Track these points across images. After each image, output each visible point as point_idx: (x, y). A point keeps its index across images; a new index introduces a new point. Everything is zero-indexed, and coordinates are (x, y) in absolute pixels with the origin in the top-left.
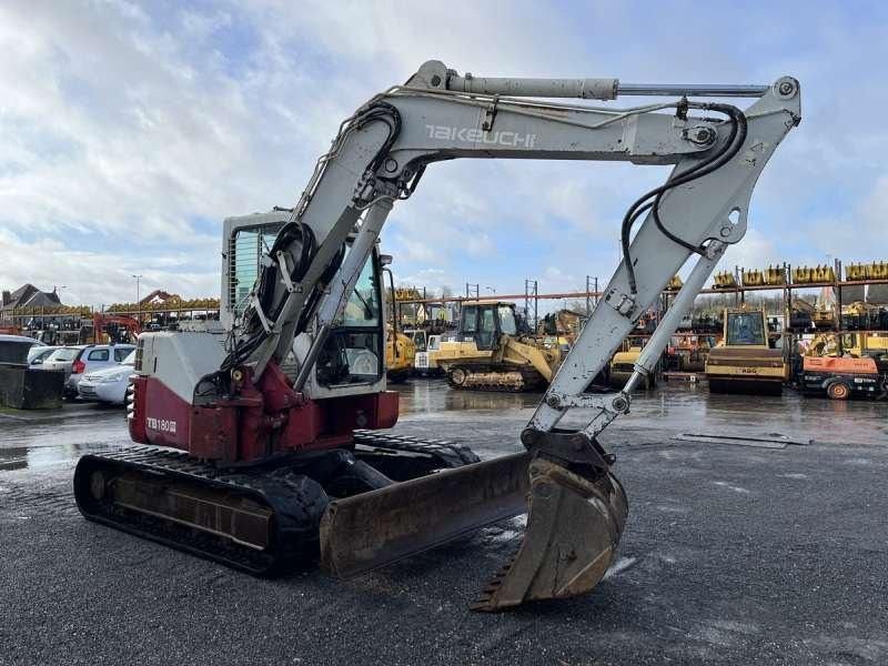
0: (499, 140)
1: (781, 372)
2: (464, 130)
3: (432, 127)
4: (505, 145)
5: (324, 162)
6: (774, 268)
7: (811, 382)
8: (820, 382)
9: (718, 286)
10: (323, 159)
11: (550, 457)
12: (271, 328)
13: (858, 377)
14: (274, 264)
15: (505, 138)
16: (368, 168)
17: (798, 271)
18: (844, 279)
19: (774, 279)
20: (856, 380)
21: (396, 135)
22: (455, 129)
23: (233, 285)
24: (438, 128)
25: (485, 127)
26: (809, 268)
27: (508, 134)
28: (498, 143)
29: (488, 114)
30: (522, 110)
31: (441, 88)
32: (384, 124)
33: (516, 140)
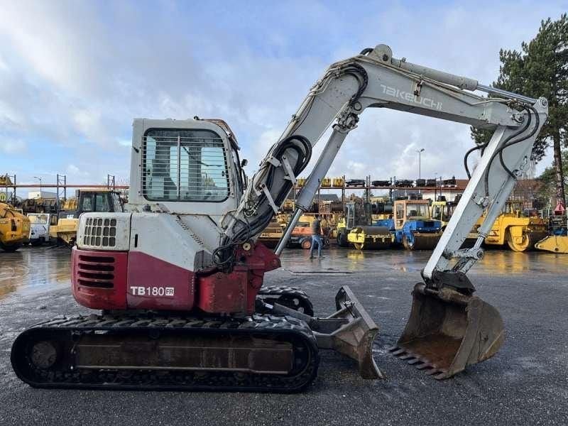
0: (423, 102)
1: (281, 235)
2: (404, 92)
3: (384, 87)
4: (426, 106)
5: (312, 96)
7: (294, 240)
10: (312, 94)
11: (449, 286)
15: (426, 102)
21: (362, 90)
22: (398, 91)
23: (145, 174)
24: (388, 88)
25: (416, 93)
27: (428, 100)
28: (422, 104)
29: (418, 86)
30: (437, 87)
31: (388, 62)
32: (355, 79)
33: (432, 104)
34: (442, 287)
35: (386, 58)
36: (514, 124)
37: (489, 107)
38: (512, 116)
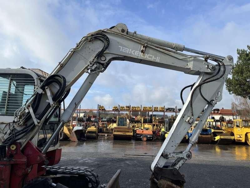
0: (147, 57)
1: (132, 134)
2: (134, 51)
3: (122, 47)
5: (72, 51)
6: (127, 106)
7: (138, 137)
8: (140, 137)
9: (114, 110)
10: (72, 50)
11: (165, 178)
12: (38, 123)
13: (149, 135)
14: (43, 92)
15: (149, 57)
16: (95, 58)
17: (133, 107)
18: (142, 110)
19: (127, 109)
20: (148, 136)
21: (106, 48)
22: (130, 50)
24: (124, 48)
25: (142, 51)
26: (135, 106)
27: (150, 55)
29: (144, 47)
30: (156, 48)
31: (125, 33)
32: (102, 42)
33: (153, 58)
34: (161, 179)
35: (123, 31)
36: (209, 71)
37: (191, 61)
38: (206, 66)
